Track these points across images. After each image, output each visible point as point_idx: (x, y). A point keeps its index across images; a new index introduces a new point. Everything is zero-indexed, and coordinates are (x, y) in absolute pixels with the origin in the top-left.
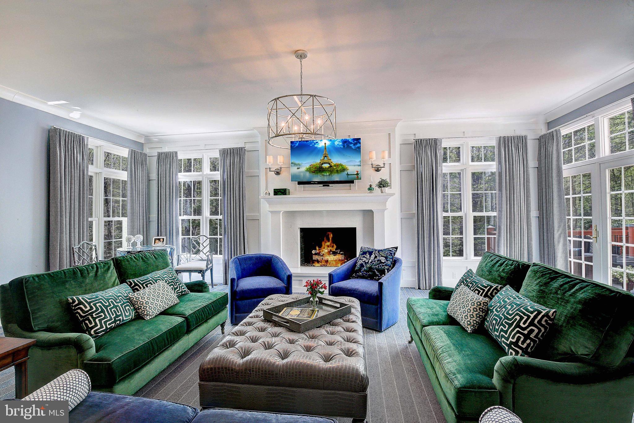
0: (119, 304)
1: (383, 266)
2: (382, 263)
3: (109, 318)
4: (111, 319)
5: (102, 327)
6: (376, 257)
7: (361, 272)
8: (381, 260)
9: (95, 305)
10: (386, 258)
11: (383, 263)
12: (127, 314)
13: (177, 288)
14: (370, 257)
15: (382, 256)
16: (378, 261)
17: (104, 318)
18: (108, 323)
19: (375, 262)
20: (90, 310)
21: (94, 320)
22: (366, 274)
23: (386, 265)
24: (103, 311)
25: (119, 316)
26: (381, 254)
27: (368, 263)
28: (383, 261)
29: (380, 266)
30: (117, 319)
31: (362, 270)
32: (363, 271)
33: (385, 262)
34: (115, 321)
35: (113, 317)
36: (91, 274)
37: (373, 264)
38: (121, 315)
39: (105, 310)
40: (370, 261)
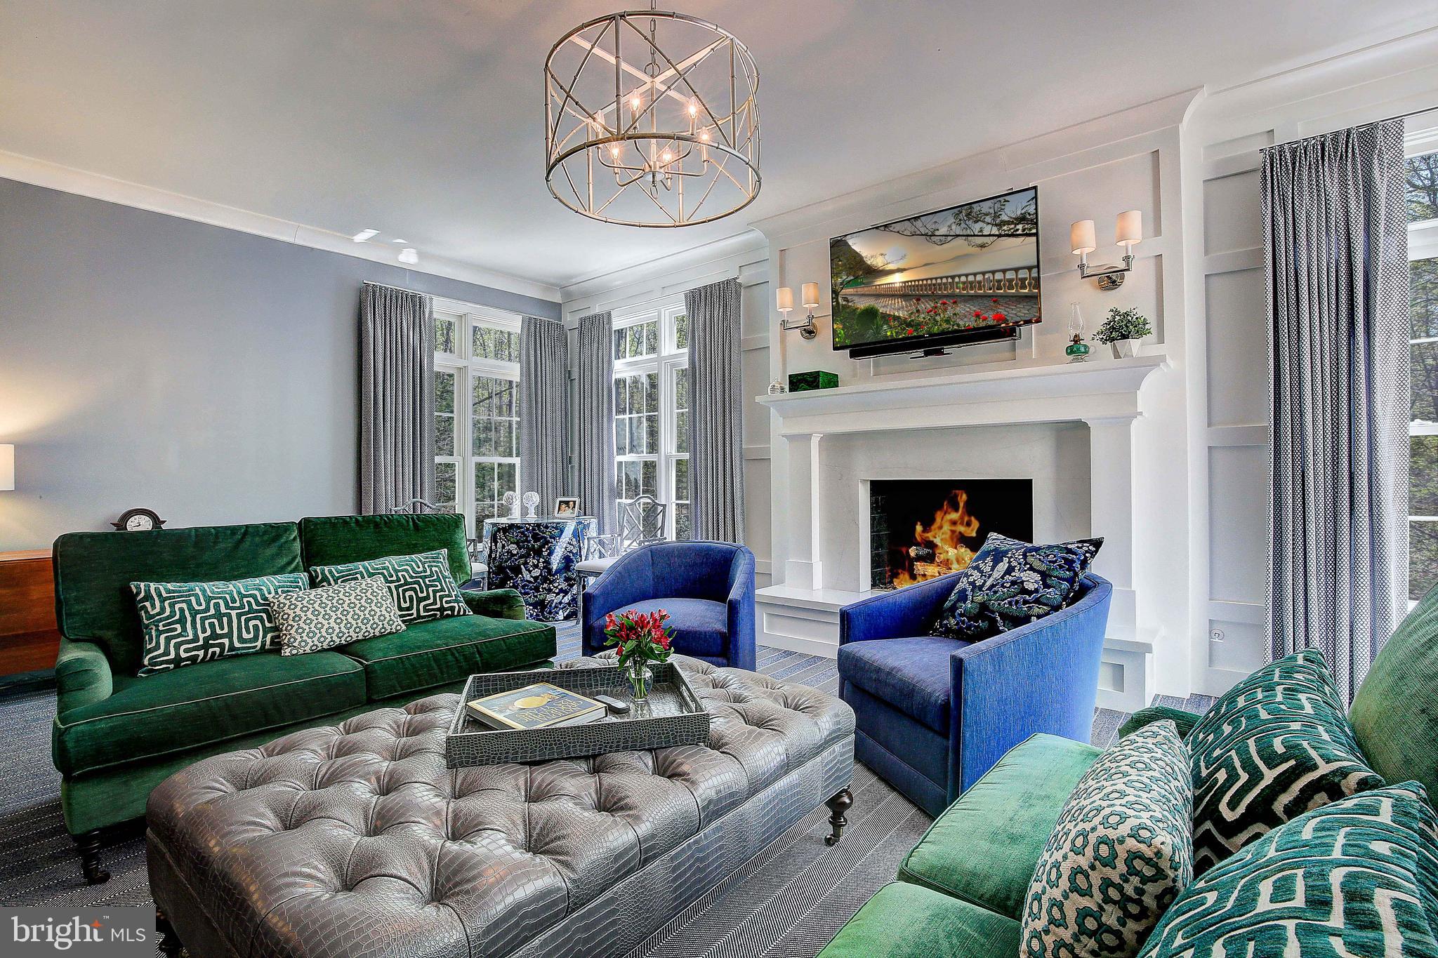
0: (234, 613)
1: (1025, 602)
2: (1025, 591)
3: (191, 637)
4: (196, 639)
5: (167, 653)
6: (1010, 570)
7: (954, 617)
8: (1022, 582)
9: (172, 606)
10: (1044, 575)
11: (1029, 593)
12: (245, 635)
13: (427, 598)
14: (992, 570)
15: (1031, 569)
16: (1013, 583)
17: (179, 635)
18: (183, 648)
19: (1003, 586)
20: (158, 614)
21: (158, 637)
22: (969, 628)
23: (1037, 601)
24: (182, 621)
25: (222, 636)
26: (1030, 559)
27: (980, 588)
28: (1030, 587)
29: (1017, 602)
30: (210, 642)
31: (958, 611)
32: (961, 615)
33: (1036, 591)
34: (206, 646)
35: (201, 636)
36: (222, 546)
37: (996, 592)
38: (229, 635)
39: (189, 619)
40: (988, 584)
